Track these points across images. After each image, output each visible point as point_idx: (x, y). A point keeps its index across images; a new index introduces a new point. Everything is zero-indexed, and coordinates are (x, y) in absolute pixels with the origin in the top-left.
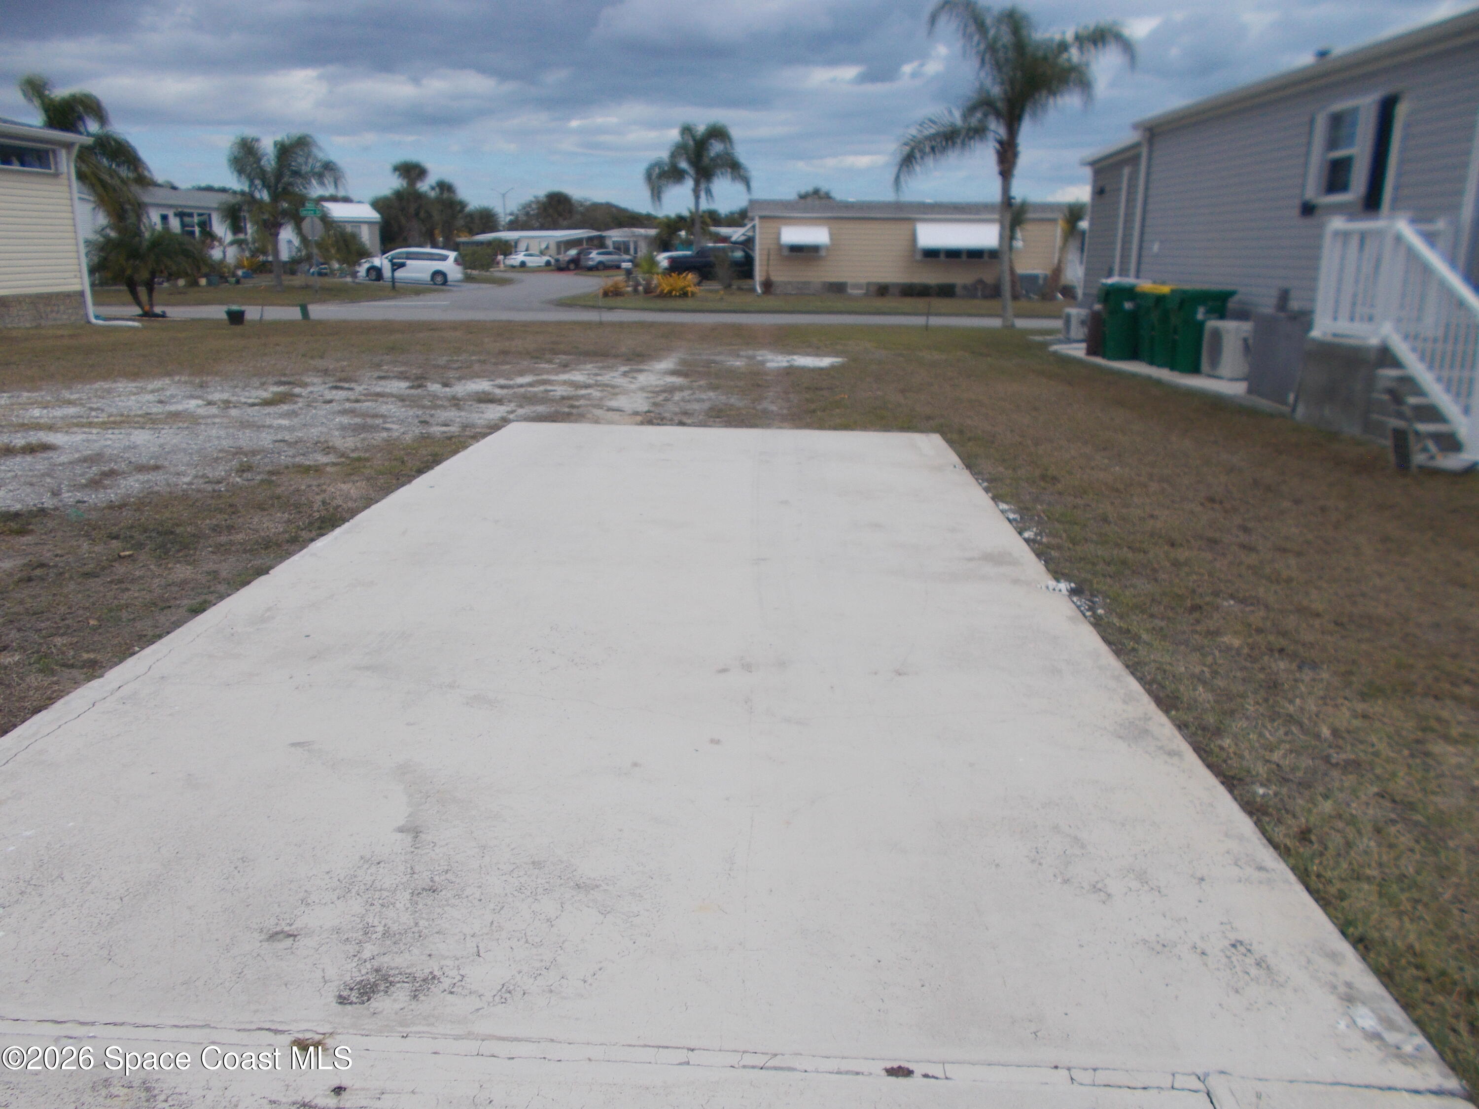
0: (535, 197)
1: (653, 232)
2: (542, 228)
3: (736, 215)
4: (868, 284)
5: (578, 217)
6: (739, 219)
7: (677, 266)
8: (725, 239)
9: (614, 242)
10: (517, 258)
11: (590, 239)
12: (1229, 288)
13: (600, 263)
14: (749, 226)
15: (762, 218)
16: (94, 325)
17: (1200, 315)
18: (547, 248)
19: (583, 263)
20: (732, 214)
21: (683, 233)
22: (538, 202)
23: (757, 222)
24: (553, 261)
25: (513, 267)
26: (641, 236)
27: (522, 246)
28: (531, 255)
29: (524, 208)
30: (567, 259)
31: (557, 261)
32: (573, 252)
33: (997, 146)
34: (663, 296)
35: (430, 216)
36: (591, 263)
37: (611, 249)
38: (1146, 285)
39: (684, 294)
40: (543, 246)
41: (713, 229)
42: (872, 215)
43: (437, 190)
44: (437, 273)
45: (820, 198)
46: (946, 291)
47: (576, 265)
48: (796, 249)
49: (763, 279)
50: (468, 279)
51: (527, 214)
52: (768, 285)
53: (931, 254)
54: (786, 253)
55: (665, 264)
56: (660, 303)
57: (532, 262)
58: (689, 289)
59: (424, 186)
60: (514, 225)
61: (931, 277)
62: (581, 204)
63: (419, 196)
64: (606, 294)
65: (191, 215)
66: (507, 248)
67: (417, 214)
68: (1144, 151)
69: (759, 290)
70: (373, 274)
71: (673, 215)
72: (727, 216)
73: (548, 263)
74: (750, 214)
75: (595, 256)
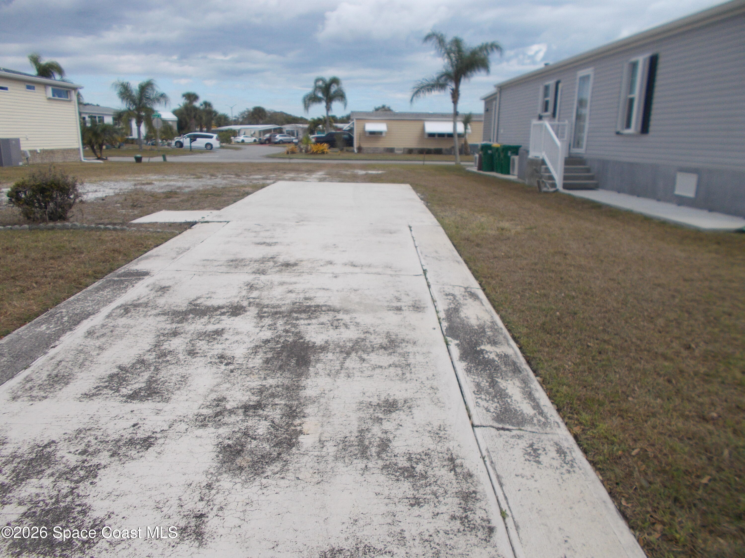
0: (247, 109)
1: (306, 126)
2: (250, 124)
3: (345, 118)
4: (404, 149)
5: (267, 119)
6: (347, 119)
7: (319, 141)
8: (340, 129)
9: (287, 131)
10: (240, 138)
11: (275, 130)
12: (520, 145)
13: (281, 140)
14: (351, 123)
15: (357, 119)
16: (84, 162)
17: (509, 154)
18: (254, 133)
19: (273, 140)
20: (343, 117)
21: (320, 126)
22: (249, 111)
23: (355, 121)
24: (257, 140)
25: (238, 142)
26: (300, 127)
27: (242, 132)
28: (247, 137)
29: (242, 114)
30: (265, 138)
31: (260, 139)
32: (268, 135)
33: (451, 91)
34: (313, 153)
35: (201, 118)
36: (277, 141)
37: (285, 134)
38: (495, 145)
39: (323, 153)
40: (252, 133)
41: (335, 125)
42: (405, 118)
43: (204, 106)
44: (207, 144)
45: (386, 110)
46: (438, 152)
47: (269, 142)
48: (372, 133)
49: (358, 146)
50: (222, 147)
51: (243, 117)
52: (360, 149)
53: (432, 135)
54: (368, 135)
55: (313, 140)
56: (312, 156)
57: (248, 140)
58: (325, 150)
59: (197, 104)
60: (236, 122)
61: (432, 145)
62: (269, 112)
63: (195, 109)
64: (288, 153)
65: (95, 117)
66: (235, 133)
67: (195, 117)
68: (498, 96)
69: (356, 151)
70: (178, 145)
71: (316, 118)
72: (340, 119)
73: (255, 141)
74: (352, 118)
75: (279, 137)
